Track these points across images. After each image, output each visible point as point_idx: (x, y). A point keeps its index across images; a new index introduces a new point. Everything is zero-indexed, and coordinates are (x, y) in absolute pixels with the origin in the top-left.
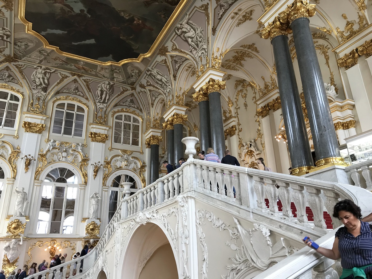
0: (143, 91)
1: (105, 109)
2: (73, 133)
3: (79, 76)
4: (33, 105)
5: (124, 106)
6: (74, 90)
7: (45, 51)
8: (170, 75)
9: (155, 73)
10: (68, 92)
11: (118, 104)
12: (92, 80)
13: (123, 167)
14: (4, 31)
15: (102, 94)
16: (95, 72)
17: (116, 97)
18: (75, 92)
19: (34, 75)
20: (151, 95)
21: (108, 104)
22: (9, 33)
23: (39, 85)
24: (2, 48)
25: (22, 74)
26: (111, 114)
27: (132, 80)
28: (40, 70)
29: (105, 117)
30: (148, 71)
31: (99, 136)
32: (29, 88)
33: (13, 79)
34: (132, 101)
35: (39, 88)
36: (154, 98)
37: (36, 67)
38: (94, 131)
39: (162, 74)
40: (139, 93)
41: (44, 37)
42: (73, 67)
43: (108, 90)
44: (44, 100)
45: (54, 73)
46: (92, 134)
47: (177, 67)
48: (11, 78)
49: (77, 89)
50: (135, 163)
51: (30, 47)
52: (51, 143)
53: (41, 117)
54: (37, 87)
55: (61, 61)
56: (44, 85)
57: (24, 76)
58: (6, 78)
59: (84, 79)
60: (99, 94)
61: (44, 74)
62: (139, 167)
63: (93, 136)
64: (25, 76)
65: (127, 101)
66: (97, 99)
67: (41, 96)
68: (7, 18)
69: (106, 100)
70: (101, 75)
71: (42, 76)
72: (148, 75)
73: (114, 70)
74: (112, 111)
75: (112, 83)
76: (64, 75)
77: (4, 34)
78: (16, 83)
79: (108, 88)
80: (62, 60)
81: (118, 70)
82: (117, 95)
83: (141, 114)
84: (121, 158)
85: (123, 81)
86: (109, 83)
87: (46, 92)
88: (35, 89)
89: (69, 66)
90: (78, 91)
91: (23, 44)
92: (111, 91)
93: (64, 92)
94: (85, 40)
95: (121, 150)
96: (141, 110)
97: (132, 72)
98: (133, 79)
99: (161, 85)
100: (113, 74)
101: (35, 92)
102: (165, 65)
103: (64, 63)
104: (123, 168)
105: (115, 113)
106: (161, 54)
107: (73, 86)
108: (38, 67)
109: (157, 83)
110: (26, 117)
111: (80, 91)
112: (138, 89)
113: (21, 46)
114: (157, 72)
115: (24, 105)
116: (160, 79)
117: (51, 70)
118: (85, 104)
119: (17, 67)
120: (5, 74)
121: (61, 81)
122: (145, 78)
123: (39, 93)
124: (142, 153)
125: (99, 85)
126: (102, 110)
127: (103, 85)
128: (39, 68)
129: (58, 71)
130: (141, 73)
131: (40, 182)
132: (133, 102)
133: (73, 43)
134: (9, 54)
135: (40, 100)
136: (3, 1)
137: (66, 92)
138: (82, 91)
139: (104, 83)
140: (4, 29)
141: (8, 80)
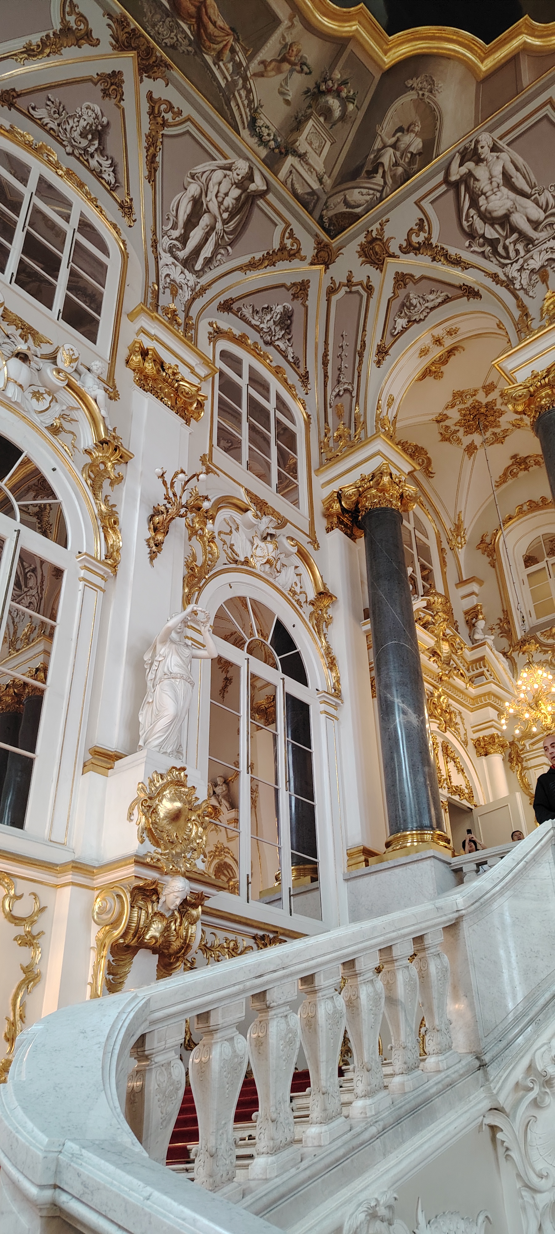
0: (361, 284)
1: (188, 294)
2: (57, 305)
3: (148, 65)
9: (491, 178)
10: (53, 126)
11: (235, 306)
12: (188, 119)
15: (191, 223)
16: (238, 64)
17: (241, 268)
21: (203, 281)
26: (206, 326)
27: (354, 194)
29: (187, 324)
30: (470, 156)
34: (286, 321)
40: (332, 291)
46: (144, 352)
59: (155, 96)
70: (250, 104)
72: (449, 183)
73: (329, 91)
74: (212, 320)
76: (81, 15)
81: (344, 102)
82: (245, 259)
85: (315, 186)
86: (250, 177)
92: (232, 225)
93: (37, 114)
96: (304, 379)
97: (393, 140)
98: (360, 195)
99: (493, 243)
100: (307, 118)
105: (219, 333)
112: (346, 265)
114: (503, 172)
116: (501, 213)
118: (113, 225)
121: (50, 45)
122: (417, 203)
125: (199, 169)
126: (177, 292)
130: (427, 161)
132: (289, 329)
137: (46, 120)
138: (116, 160)
139: (229, 168)
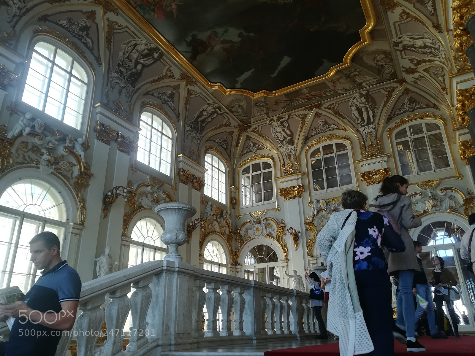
0: (419, 77)
1: (374, 132)
2: (339, 183)
3: (319, 107)
4: (284, 166)
5: (403, 113)
6: (324, 127)
7: (259, 102)
8: (428, 29)
9: (409, 41)
10: (318, 132)
12: (336, 102)
13: (430, 210)
14: (211, 105)
15: (361, 114)
16: (329, 91)
17: (384, 106)
18: (327, 128)
19: (274, 132)
20: (432, 75)
21: (376, 122)
22: (216, 105)
23: (284, 140)
24: (227, 122)
25: (263, 136)
26: (386, 134)
27: (387, 72)
28: (275, 123)
29: (377, 143)
30: (397, 44)
31: (376, 174)
32: (275, 148)
34: (412, 101)
35: (285, 143)
36: (440, 78)
37: (270, 123)
38: (366, 169)
39: (418, 35)
40: (416, 83)
41: (242, 89)
42: (302, 101)
43: (367, 103)
44: (295, 155)
45: (290, 119)
46: (363, 176)
47: (430, 8)
48: (257, 145)
49: (326, 123)
50: (451, 198)
51: (245, 106)
52: (315, 205)
53: (295, 177)
54: (283, 143)
55: (284, 102)
56: (288, 138)
57: (265, 138)
58: (253, 148)
59: (326, 107)
60: (357, 115)
61: (282, 125)
62: (462, 202)
63: (365, 177)
64: (267, 137)
65: (403, 104)
66: (357, 124)
67: (290, 152)
68: (201, 93)
69: (372, 118)
70: (341, 90)
71: (281, 129)
72: (402, 50)
73: (349, 74)
74: (387, 129)
75: (364, 93)
77: (213, 108)
78: (263, 149)
79: (363, 101)
80: (285, 100)
81: (355, 71)
82: (383, 103)
83: (437, 112)
84: (421, 197)
85: (376, 80)
86: (361, 94)
87: (293, 144)
88: (282, 146)
89: (296, 103)
90: (329, 125)
91: (236, 106)
92: (370, 103)
93: (313, 134)
94: (279, 64)
95: (418, 184)
96: (435, 107)
97: (376, 62)
98: (388, 70)
99: (430, 53)
100: (354, 79)
101: (282, 149)
102: (409, 19)
103: (288, 102)
104: (431, 212)
105: (391, 130)
106: (389, 8)
107: (320, 122)
108: (270, 121)
109: (425, 53)
110: (281, 183)
111: (331, 124)
112: (409, 78)
114: (410, 38)
115: (277, 169)
116: (423, 45)
117: (284, 117)
118: (344, 138)
119: (255, 132)
120: (250, 144)
121: (303, 123)
122: (402, 58)
123: (288, 149)
124: (461, 176)
125: (350, 104)
126: (370, 135)
127: (355, 101)
128: (272, 121)
129: (292, 114)
130: (390, 54)
131: (315, 258)
132: (415, 101)
133: (272, 76)
134: (237, 124)
135: (291, 157)
136: (181, 80)
137: (316, 133)
138: (333, 123)
139: (355, 98)
140: (209, 104)
141: (255, 149)
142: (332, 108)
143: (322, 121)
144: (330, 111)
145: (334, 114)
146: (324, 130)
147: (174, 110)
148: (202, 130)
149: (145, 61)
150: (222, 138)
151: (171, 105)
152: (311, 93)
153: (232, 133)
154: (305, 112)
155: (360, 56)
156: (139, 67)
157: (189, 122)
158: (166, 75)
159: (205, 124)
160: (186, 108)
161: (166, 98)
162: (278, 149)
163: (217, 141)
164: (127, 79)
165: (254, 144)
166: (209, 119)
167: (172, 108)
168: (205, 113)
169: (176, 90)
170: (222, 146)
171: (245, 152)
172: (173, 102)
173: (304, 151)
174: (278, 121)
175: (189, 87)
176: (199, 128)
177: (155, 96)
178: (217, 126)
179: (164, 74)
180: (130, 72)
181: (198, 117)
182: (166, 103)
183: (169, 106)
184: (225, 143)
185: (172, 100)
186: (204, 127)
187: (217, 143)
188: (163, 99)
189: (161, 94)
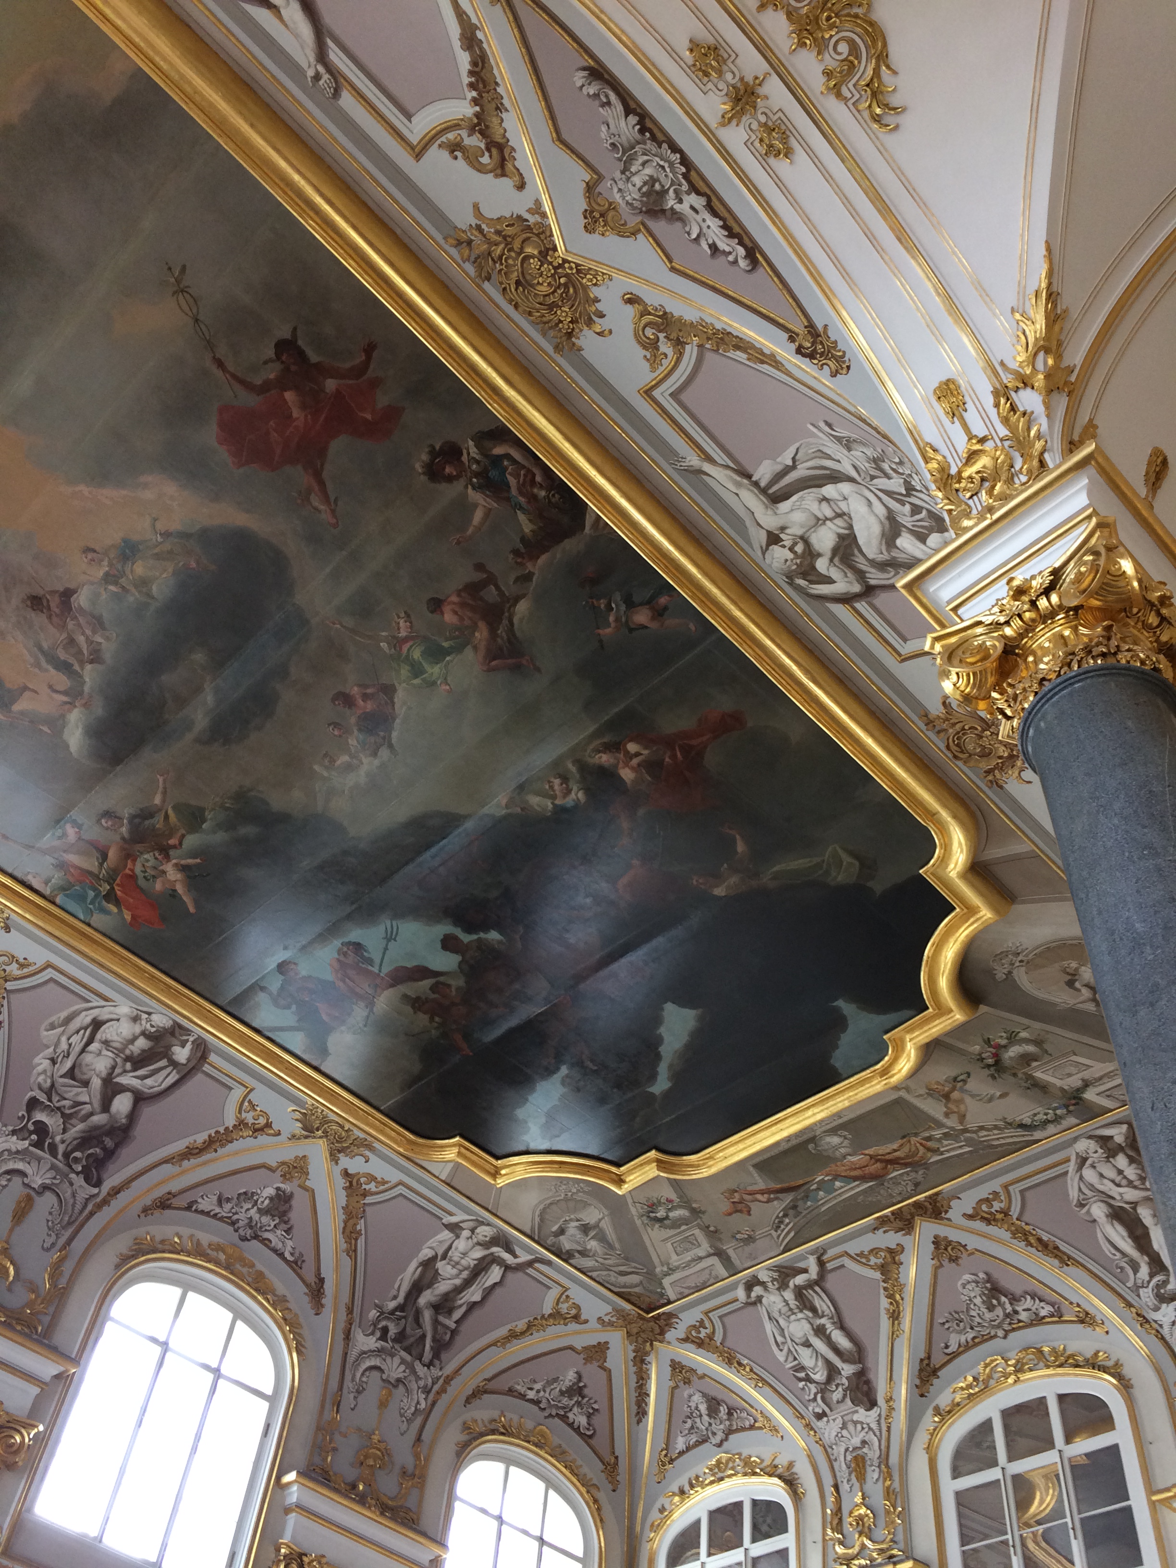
6: (991, 1308)
7: (659, 1202)
10: (970, 1335)
14: (466, 1233)
16: (946, 1136)
18: (1007, 1316)
19: (780, 1339)
22: (485, 1232)
23: (830, 1379)
24: (557, 1301)
25: (740, 1364)
28: (771, 1298)
32: (800, 1425)
33: (730, 1414)
37: (749, 1296)
42: (846, 1191)
44: (884, 1458)
45: (830, 1277)
48: (723, 1410)
54: (827, 1395)
55: (771, 1200)
56: (847, 1369)
57: (751, 1370)
58: (710, 1424)
59: (970, 1211)
61: (805, 1307)
64: (757, 1369)
67: (864, 1442)
68: (402, 1184)
70: (996, 1127)
71: (807, 1327)
73: (996, 1057)
75: (1116, 1134)
76: (872, 1251)
77: (478, 1244)
78: (752, 1427)
86: (1104, 1141)
87: (872, 1404)
88: (824, 1414)
89: (826, 1201)
93: (953, 1347)
94: (659, 1039)
100: (1030, 1077)
101: (829, 1429)
103: (788, 1198)
108: (749, 1286)
111: (1018, 1292)
113: (586, 1250)
115: (809, 1539)
118: (1093, 1364)
119: (699, 1343)
123: (851, 1427)
125: (1074, 1194)
127: (1089, 1174)
128: (757, 1290)
129: (831, 1253)
133: (656, 1090)
134: (609, 1309)
135: (869, 1469)
136: (306, 1137)
137: (963, 1340)
138: (1029, 1289)
139: (1082, 1161)
140: (454, 1228)
141: (719, 1428)
142: (999, 1216)
143: (977, 1282)
144: (992, 1230)
145: (1015, 1241)
146: (999, 1326)
147: (296, 1265)
148: (441, 1347)
149: (143, 1078)
150: (556, 1380)
151: (280, 1246)
152: (870, 1151)
153: (598, 1352)
154: (889, 1239)
155: (1000, 975)
156: (122, 1104)
157: (373, 1314)
158: (241, 1124)
159: (457, 1314)
160: (352, 1252)
161: (256, 1217)
162: (808, 1426)
163: (531, 1395)
164: (66, 1155)
165: (714, 1404)
166: (474, 1294)
167: (287, 1255)
168: (444, 1268)
169: (296, 1182)
170: (564, 1418)
171: (680, 1443)
172: (288, 1231)
173: (921, 1439)
174: (783, 1286)
175: (345, 1162)
176: (424, 1336)
177: (202, 1212)
178: (521, 1325)
179: (230, 1122)
180: (81, 1127)
181: (417, 1288)
182: (256, 1237)
183: (275, 1251)
184: (578, 1404)
185: (286, 1223)
186: (454, 1332)
187: (536, 1402)
188: (241, 1223)
189: (228, 1200)
